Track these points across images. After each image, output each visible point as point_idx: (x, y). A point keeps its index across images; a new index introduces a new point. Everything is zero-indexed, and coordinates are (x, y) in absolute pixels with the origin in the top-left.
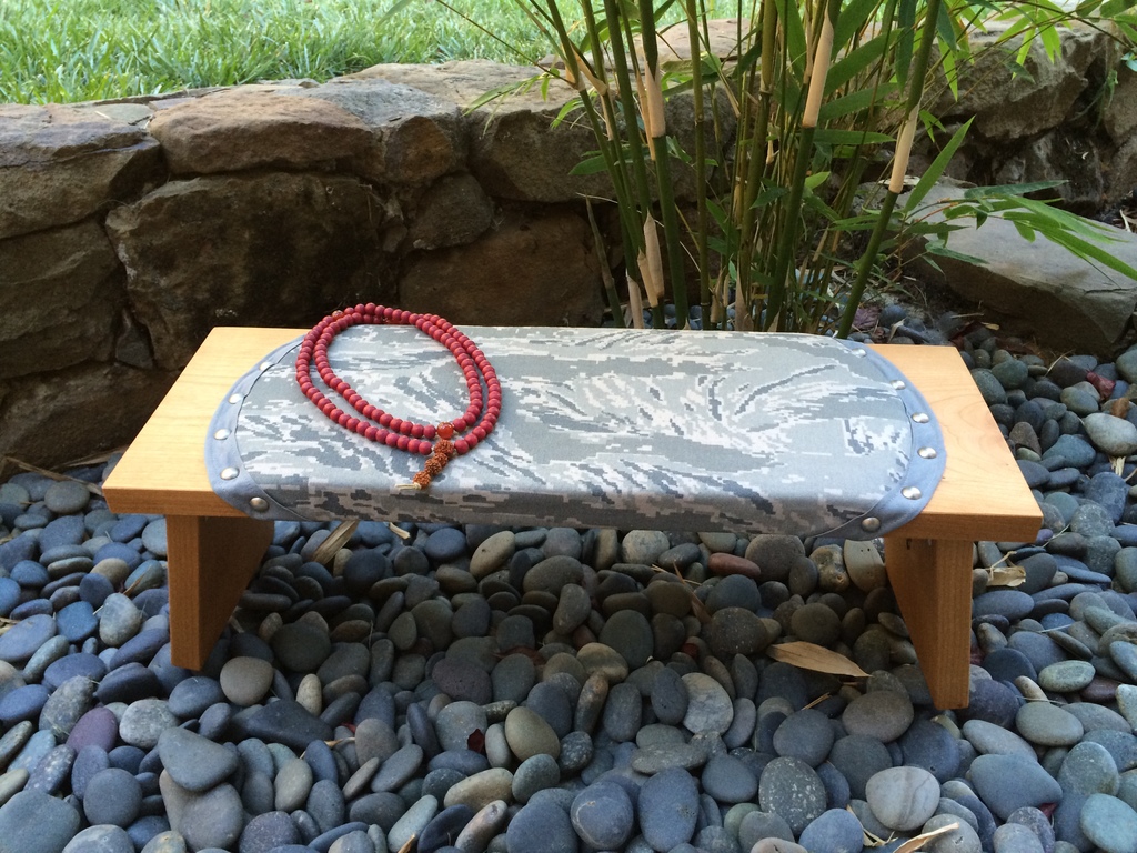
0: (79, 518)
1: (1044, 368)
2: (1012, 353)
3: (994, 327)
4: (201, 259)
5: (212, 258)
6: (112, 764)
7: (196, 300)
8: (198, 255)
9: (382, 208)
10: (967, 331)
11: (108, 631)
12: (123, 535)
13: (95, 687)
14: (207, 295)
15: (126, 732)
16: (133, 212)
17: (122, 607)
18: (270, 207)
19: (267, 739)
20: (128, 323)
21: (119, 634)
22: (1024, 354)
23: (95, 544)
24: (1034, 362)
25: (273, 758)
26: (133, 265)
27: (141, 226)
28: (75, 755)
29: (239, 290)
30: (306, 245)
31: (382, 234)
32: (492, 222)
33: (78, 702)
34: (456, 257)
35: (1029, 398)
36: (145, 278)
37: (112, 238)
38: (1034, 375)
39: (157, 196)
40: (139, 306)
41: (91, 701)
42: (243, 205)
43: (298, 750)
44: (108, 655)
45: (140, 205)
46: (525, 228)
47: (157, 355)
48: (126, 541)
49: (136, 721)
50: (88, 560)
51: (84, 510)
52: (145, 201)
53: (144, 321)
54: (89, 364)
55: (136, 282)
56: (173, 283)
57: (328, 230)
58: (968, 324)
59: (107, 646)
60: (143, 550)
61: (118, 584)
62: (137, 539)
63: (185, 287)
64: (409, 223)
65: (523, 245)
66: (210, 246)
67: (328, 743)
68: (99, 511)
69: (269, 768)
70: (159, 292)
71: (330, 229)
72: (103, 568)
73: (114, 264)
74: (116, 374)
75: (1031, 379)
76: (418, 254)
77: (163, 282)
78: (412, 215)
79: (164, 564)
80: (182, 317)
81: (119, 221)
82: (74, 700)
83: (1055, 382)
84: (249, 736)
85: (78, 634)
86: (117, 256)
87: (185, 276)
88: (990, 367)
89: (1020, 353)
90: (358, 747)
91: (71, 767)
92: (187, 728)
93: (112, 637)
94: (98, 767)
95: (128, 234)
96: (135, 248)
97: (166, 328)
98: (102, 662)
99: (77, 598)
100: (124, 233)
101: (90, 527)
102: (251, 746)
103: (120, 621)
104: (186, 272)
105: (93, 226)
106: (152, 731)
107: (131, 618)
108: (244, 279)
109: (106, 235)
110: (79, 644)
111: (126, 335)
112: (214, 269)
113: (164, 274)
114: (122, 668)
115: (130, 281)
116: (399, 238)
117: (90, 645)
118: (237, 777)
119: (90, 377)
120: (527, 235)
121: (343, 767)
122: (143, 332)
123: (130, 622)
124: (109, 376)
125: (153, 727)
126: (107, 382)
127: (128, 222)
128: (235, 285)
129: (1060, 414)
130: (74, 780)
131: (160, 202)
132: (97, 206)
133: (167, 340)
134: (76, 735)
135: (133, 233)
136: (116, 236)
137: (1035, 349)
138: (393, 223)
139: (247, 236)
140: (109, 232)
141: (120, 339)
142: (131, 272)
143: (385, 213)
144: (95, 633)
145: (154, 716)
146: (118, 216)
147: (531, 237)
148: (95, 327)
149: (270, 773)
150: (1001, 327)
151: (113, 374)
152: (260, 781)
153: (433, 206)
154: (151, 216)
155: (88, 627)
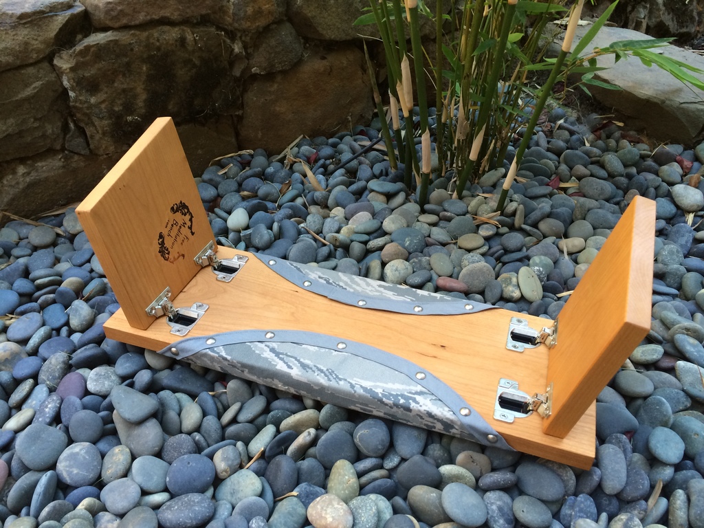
0: (50, 250)
1: (650, 153)
2: (630, 142)
3: (621, 124)
4: (116, 85)
5: (123, 83)
6: (85, 407)
7: (114, 111)
8: (114, 82)
9: (231, 47)
10: (604, 126)
11: (75, 323)
12: (79, 261)
13: (70, 358)
14: (121, 108)
15: (91, 386)
16: (71, 56)
17: (82, 309)
18: (158, 49)
19: (175, 391)
20: (72, 125)
21: (81, 324)
22: (638, 143)
23: (63, 267)
24: (643, 148)
25: (179, 401)
26: (73, 89)
27: (77, 64)
28: (62, 401)
29: (141, 104)
30: (183, 74)
31: (231, 64)
32: (302, 55)
33: (61, 368)
34: (279, 78)
35: (638, 173)
36: (81, 98)
37: (58, 73)
38: (643, 157)
39: (85, 44)
40: (78, 115)
41: (68, 368)
42: (141, 48)
43: (193, 396)
44: (76, 337)
45: (75, 51)
46: (323, 58)
47: (92, 146)
48: (81, 266)
49: (96, 380)
50: (58, 278)
51: (54, 244)
52: (79, 48)
53: (82, 125)
54: (50, 152)
55: (76, 100)
56: (99, 101)
57: (196, 62)
58: (605, 122)
59: (75, 332)
60: (92, 271)
61: (78, 293)
62: (88, 264)
63: (107, 103)
64: (248, 56)
65: (322, 69)
66: (121, 76)
67: (211, 393)
68: (62, 245)
69: (177, 408)
70: (90, 107)
71: (197, 62)
72: (69, 283)
73: (61, 90)
74: (66, 158)
75: (642, 160)
76: (255, 77)
77: (93, 100)
78: (250, 51)
79: (105, 280)
80: (106, 122)
81: (62, 61)
82: (58, 367)
83: (655, 161)
84: (163, 389)
85: (57, 325)
86: (62, 83)
87: (106, 95)
88: (616, 152)
89: (635, 142)
90: (229, 395)
91: (60, 408)
92: (127, 385)
93: (78, 326)
94: (76, 409)
95: (68, 70)
96: (73, 79)
97: (96, 129)
98: (72, 342)
99: (54, 302)
100: (66, 69)
101: (59, 255)
102: (165, 394)
103: (82, 316)
104: (106, 93)
105: (46, 65)
106: (106, 386)
107: (89, 315)
108: (144, 96)
109: (55, 70)
110: (58, 330)
111: (71, 133)
112: (124, 91)
113: (92, 95)
114: (85, 347)
115: (71, 100)
116: (242, 67)
117: (64, 331)
118: (158, 415)
119: (50, 160)
120: (325, 62)
121: (220, 407)
122: (82, 132)
123: (88, 318)
124: (63, 160)
125: (107, 383)
126: (61, 164)
127: (68, 62)
128: (138, 101)
129: (658, 184)
130: (62, 415)
131: (88, 48)
132: (47, 52)
133: (97, 137)
134: (61, 388)
135: (72, 69)
136: (61, 71)
137: (645, 139)
138: (238, 57)
139: (144, 68)
140: (56, 68)
141: (68, 136)
142: (72, 94)
143: (233, 50)
144: (67, 324)
145: (107, 377)
146: (61, 58)
147: (327, 64)
148: (51, 129)
149: (178, 411)
150: (625, 125)
151: (64, 158)
152: (172, 415)
153: (264, 45)
154: (83, 57)
155: (63, 321)
